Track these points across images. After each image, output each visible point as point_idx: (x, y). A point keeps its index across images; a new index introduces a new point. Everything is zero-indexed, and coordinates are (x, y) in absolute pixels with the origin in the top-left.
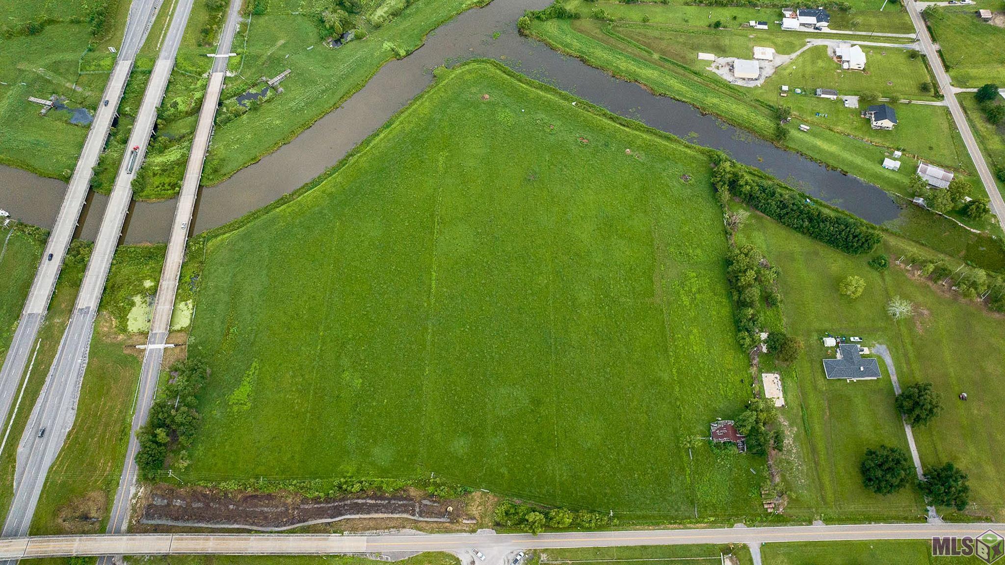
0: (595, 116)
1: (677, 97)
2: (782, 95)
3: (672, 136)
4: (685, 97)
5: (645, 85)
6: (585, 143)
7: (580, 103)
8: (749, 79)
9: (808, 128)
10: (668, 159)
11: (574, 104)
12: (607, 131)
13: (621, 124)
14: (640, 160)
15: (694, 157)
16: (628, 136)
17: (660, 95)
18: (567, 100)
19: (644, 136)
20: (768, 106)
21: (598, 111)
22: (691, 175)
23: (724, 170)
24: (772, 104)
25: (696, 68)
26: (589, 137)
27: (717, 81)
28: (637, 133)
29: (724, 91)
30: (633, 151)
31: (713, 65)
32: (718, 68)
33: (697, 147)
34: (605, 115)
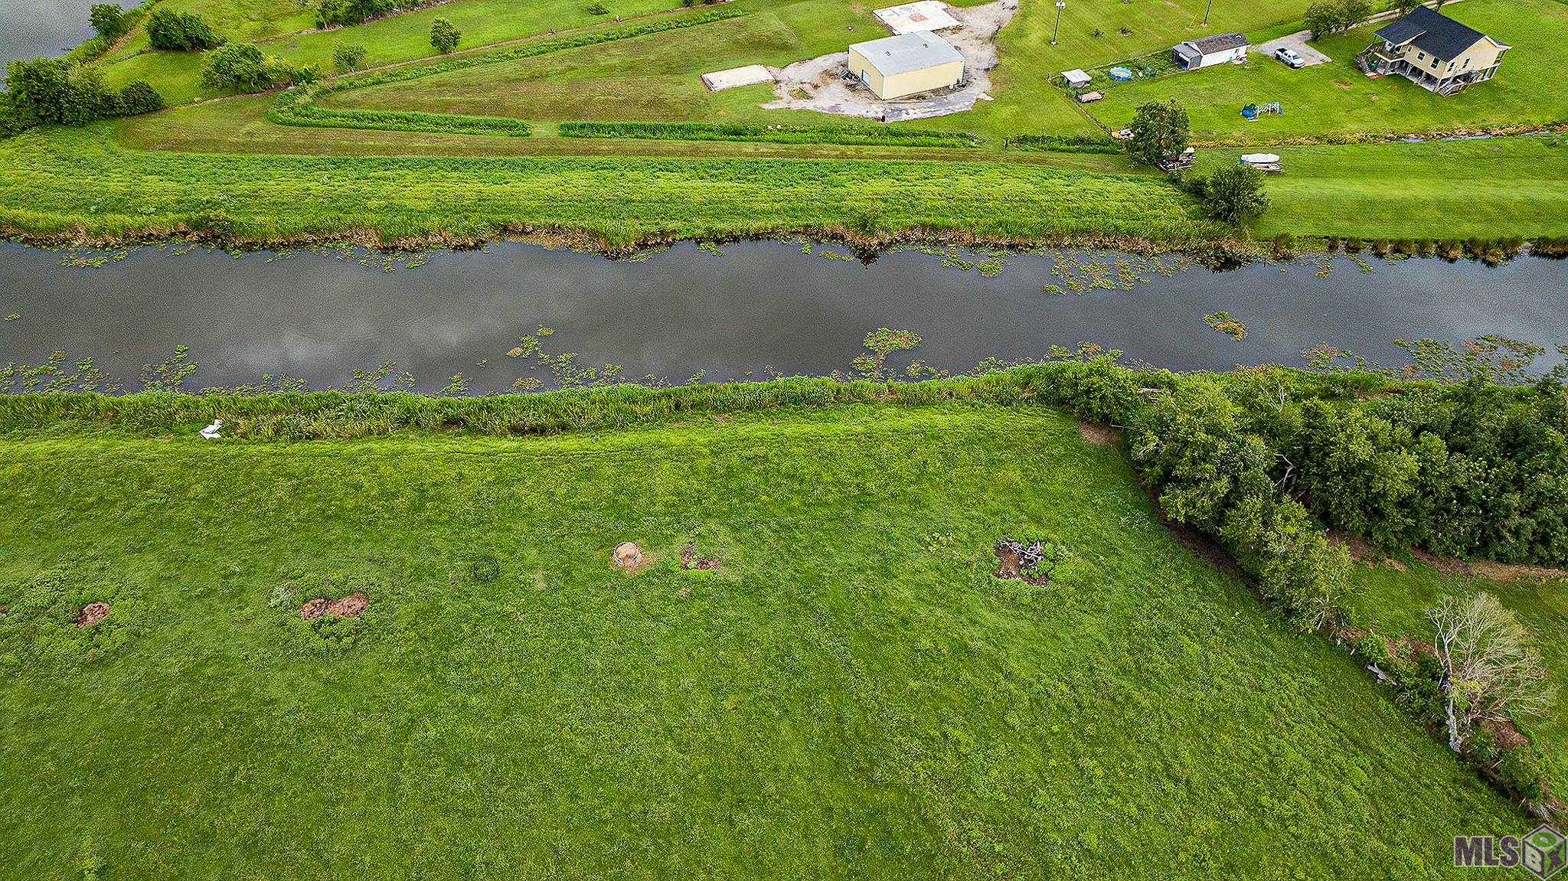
0: (354, 448)
1: (722, 226)
2: (1085, 98)
3: (808, 383)
4: (755, 214)
5: (553, 230)
6: (348, 623)
7: (246, 414)
8: (935, 91)
9: (1275, 158)
10: (864, 500)
11: (210, 431)
12: (461, 502)
13: (517, 430)
14: (723, 573)
15: (982, 438)
16: (589, 474)
17: (643, 245)
18: (168, 424)
19: (674, 436)
20: (1075, 143)
21: (362, 415)
22: (1033, 531)
23: (1213, 430)
24: (1080, 132)
25: (726, 116)
26: (364, 575)
27: (834, 131)
28: (630, 438)
29: (881, 151)
30: (656, 541)
31: (783, 91)
32: (804, 95)
33: (962, 383)
34: (408, 421)
